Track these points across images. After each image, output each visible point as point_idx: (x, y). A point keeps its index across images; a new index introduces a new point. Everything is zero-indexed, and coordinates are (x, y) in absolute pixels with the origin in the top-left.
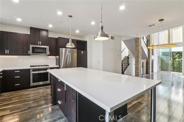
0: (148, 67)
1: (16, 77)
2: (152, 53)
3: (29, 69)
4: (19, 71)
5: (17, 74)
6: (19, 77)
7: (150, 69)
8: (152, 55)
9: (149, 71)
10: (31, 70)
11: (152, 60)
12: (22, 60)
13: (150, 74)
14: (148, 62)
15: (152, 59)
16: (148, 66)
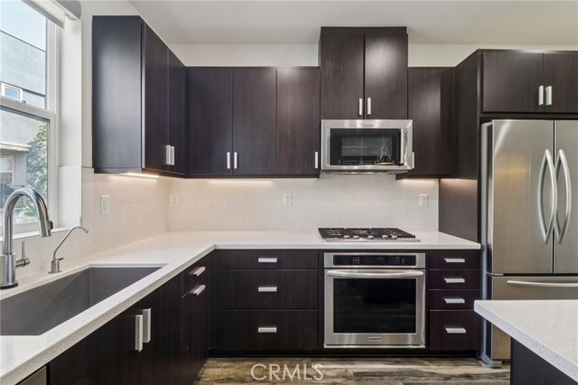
1: (261, 289)
3: (320, 253)
4: (275, 260)
5: (267, 274)
6: (274, 289)
10: (328, 260)
12: (288, 198)
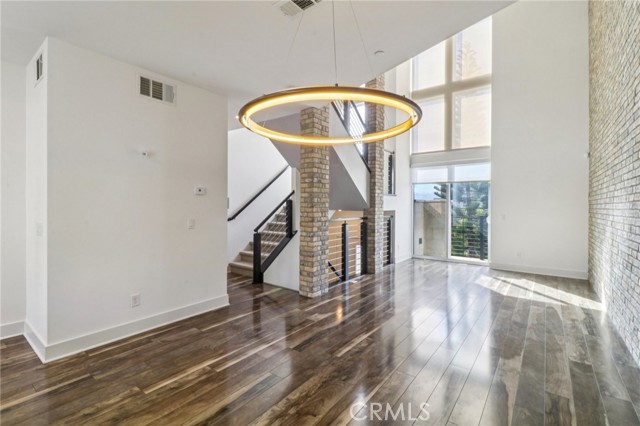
0: (369, 245)
2: (390, 187)
7: (374, 250)
8: (390, 192)
9: (374, 262)
11: (386, 213)
13: (377, 272)
14: (370, 224)
15: (385, 209)
16: (369, 238)
